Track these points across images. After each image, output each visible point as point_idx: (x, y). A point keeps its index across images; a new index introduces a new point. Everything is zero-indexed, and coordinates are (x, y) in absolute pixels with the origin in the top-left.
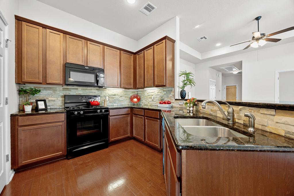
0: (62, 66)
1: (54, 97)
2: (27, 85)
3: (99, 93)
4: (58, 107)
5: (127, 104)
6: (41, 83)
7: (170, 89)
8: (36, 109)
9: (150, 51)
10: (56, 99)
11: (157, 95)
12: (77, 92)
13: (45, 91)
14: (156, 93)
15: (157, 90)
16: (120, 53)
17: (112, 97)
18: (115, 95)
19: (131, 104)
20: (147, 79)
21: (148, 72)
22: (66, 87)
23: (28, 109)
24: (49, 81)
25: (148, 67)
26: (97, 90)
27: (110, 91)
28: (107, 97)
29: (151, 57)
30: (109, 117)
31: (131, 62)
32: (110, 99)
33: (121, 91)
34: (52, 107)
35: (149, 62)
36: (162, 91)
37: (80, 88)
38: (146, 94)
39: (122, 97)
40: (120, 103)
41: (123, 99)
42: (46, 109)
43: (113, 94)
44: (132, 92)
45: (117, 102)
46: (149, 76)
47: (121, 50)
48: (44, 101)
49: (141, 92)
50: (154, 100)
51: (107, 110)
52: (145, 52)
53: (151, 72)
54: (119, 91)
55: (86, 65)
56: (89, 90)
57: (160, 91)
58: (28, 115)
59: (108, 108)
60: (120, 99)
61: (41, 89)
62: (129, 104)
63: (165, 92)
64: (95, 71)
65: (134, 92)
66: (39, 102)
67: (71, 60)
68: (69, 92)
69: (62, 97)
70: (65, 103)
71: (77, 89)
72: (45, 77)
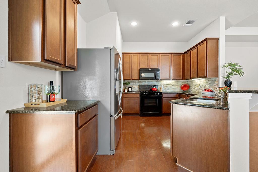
0: (138, 70)
1: (135, 86)
2: (125, 80)
3: (157, 83)
4: (136, 91)
5: (178, 91)
6: (130, 80)
7: (214, 79)
8: (128, 91)
9: (195, 51)
10: (136, 87)
11: (203, 84)
12: (145, 83)
13: (131, 83)
14: (202, 82)
15: (203, 80)
16: (172, 56)
17: (166, 86)
18: (168, 84)
19: (182, 91)
20: (193, 72)
21: (193, 67)
22: (140, 81)
23: (126, 91)
24: (133, 78)
25: (193, 63)
26: (156, 81)
27: (164, 82)
28: (163, 86)
29: (195, 56)
30: (162, 98)
31: (180, 60)
32: (164, 87)
33: (174, 81)
34: (134, 91)
35: (194, 59)
36: (207, 81)
37: (147, 81)
38: (194, 84)
39: (174, 86)
40: (172, 90)
41: (174, 88)
42: (132, 92)
43: (167, 84)
44: (183, 82)
45: (170, 89)
46: (193, 70)
47: (171, 54)
48: (131, 87)
49: (191, 82)
50: (201, 88)
51: (161, 93)
52: (191, 52)
53: (196, 66)
54: (172, 82)
55: (149, 68)
56: (152, 81)
57: (206, 81)
58: (126, 93)
59: (161, 92)
60: (173, 87)
61: (130, 82)
62: (180, 91)
63: (210, 82)
64: (155, 71)
65: (185, 82)
66: (129, 88)
67: (142, 67)
68: (141, 83)
69: (138, 86)
70: (139, 89)
71: (145, 81)
72: (132, 77)
